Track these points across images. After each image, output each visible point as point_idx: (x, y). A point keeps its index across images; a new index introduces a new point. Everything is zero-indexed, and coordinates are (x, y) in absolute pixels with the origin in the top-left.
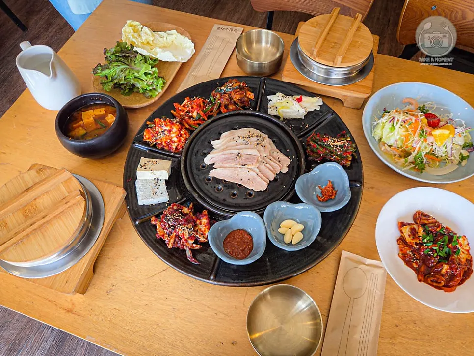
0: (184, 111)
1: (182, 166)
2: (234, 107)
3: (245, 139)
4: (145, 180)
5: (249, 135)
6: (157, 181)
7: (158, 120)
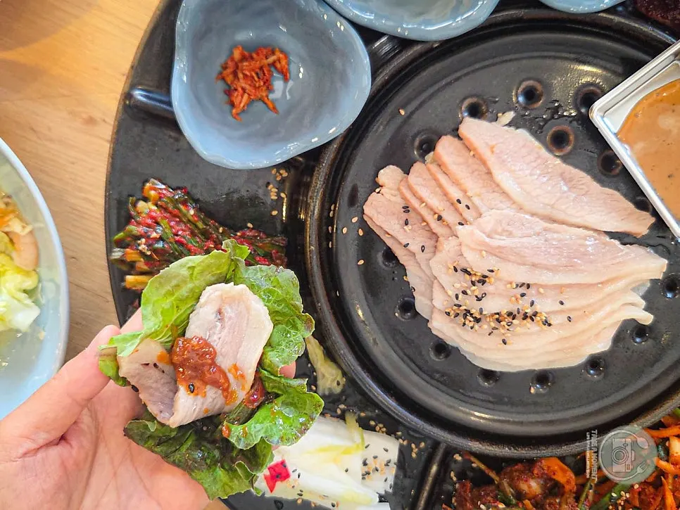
5: (509, 325)
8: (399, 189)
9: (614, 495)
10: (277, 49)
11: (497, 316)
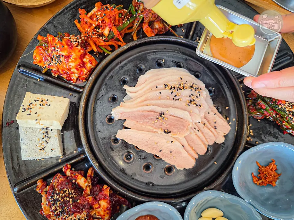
0: (91, 25)
1: (81, 117)
2: (161, 25)
3: (173, 90)
4: (30, 128)
5: (180, 85)
6: (46, 131)
7: (52, 38)
8: (218, 135)
9: (128, 22)
10: (258, 185)
11: (184, 88)
